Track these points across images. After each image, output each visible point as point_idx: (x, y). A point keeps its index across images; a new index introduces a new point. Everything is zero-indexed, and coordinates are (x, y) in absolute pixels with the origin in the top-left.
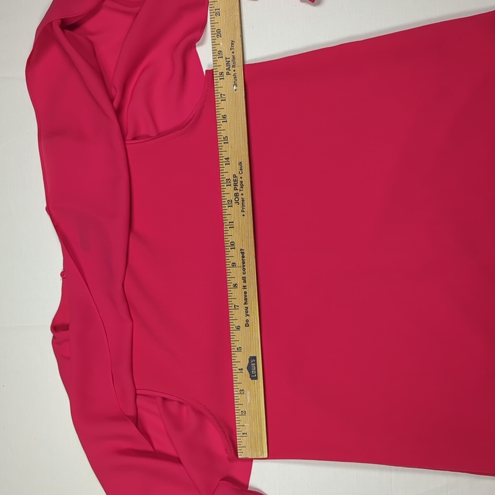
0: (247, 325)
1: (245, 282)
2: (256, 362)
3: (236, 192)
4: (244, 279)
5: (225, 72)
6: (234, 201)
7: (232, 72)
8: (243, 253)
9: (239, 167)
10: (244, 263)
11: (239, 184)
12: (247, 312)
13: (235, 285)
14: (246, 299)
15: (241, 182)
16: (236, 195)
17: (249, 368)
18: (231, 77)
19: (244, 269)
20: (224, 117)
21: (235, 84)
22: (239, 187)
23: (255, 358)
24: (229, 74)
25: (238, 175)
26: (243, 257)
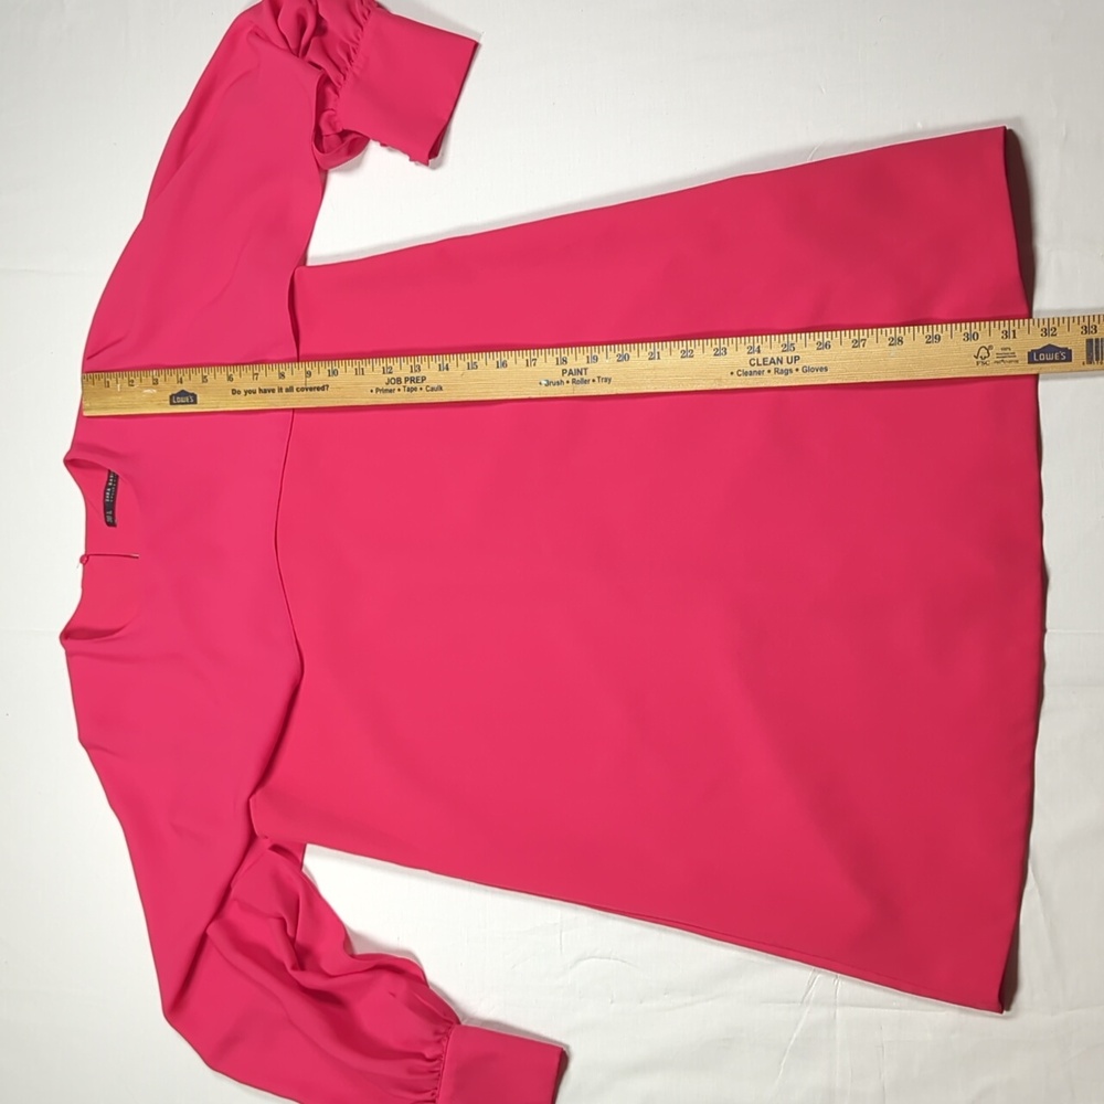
0: (234, 392)
1: (287, 390)
2: (190, 403)
3: (403, 380)
4: (290, 390)
5: (567, 367)
6: (390, 376)
7: (567, 377)
8: (323, 388)
9: (435, 385)
10: (311, 389)
11: (413, 385)
12: (250, 392)
13: (282, 375)
14: (265, 391)
15: (415, 389)
16: (398, 380)
17: (183, 393)
18: (557, 377)
19: (302, 389)
20: (504, 364)
21: (548, 383)
22: (409, 384)
23: (195, 402)
24: (563, 374)
25: (425, 383)
26: (318, 389)
